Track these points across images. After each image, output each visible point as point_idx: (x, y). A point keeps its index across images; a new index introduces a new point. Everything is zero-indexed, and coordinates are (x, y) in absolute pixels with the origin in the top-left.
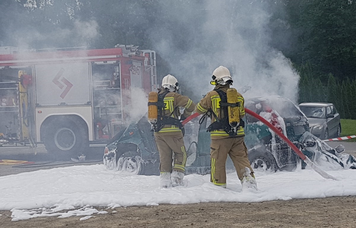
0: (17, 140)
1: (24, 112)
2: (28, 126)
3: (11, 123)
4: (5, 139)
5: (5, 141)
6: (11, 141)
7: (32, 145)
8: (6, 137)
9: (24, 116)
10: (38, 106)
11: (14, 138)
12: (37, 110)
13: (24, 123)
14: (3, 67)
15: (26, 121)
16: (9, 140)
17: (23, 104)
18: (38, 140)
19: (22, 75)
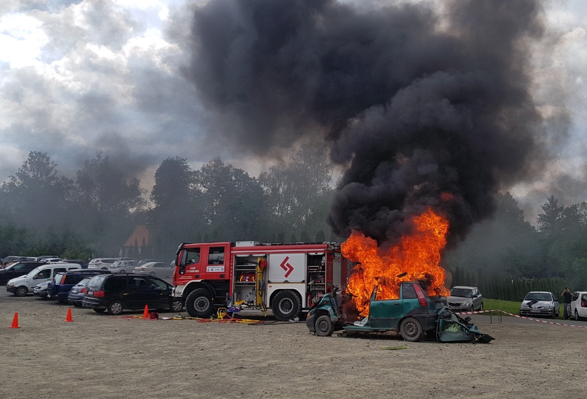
0: (254, 306)
1: (259, 286)
2: (261, 296)
3: (251, 293)
4: (246, 304)
5: (245, 306)
6: (249, 307)
7: (263, 309)
8: (246, 303)
9: (259, 288)
10: (269, 282)
11: (252, 304)
12: (269, 285)
13: (259, 293)
14: (248, 255)
15: (260, 292)
16: (248, 305)
17: (259, 281)
18: (268, 306)
19: (260, 261)
